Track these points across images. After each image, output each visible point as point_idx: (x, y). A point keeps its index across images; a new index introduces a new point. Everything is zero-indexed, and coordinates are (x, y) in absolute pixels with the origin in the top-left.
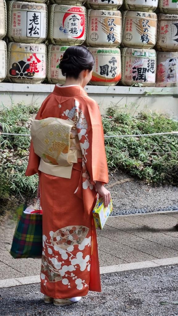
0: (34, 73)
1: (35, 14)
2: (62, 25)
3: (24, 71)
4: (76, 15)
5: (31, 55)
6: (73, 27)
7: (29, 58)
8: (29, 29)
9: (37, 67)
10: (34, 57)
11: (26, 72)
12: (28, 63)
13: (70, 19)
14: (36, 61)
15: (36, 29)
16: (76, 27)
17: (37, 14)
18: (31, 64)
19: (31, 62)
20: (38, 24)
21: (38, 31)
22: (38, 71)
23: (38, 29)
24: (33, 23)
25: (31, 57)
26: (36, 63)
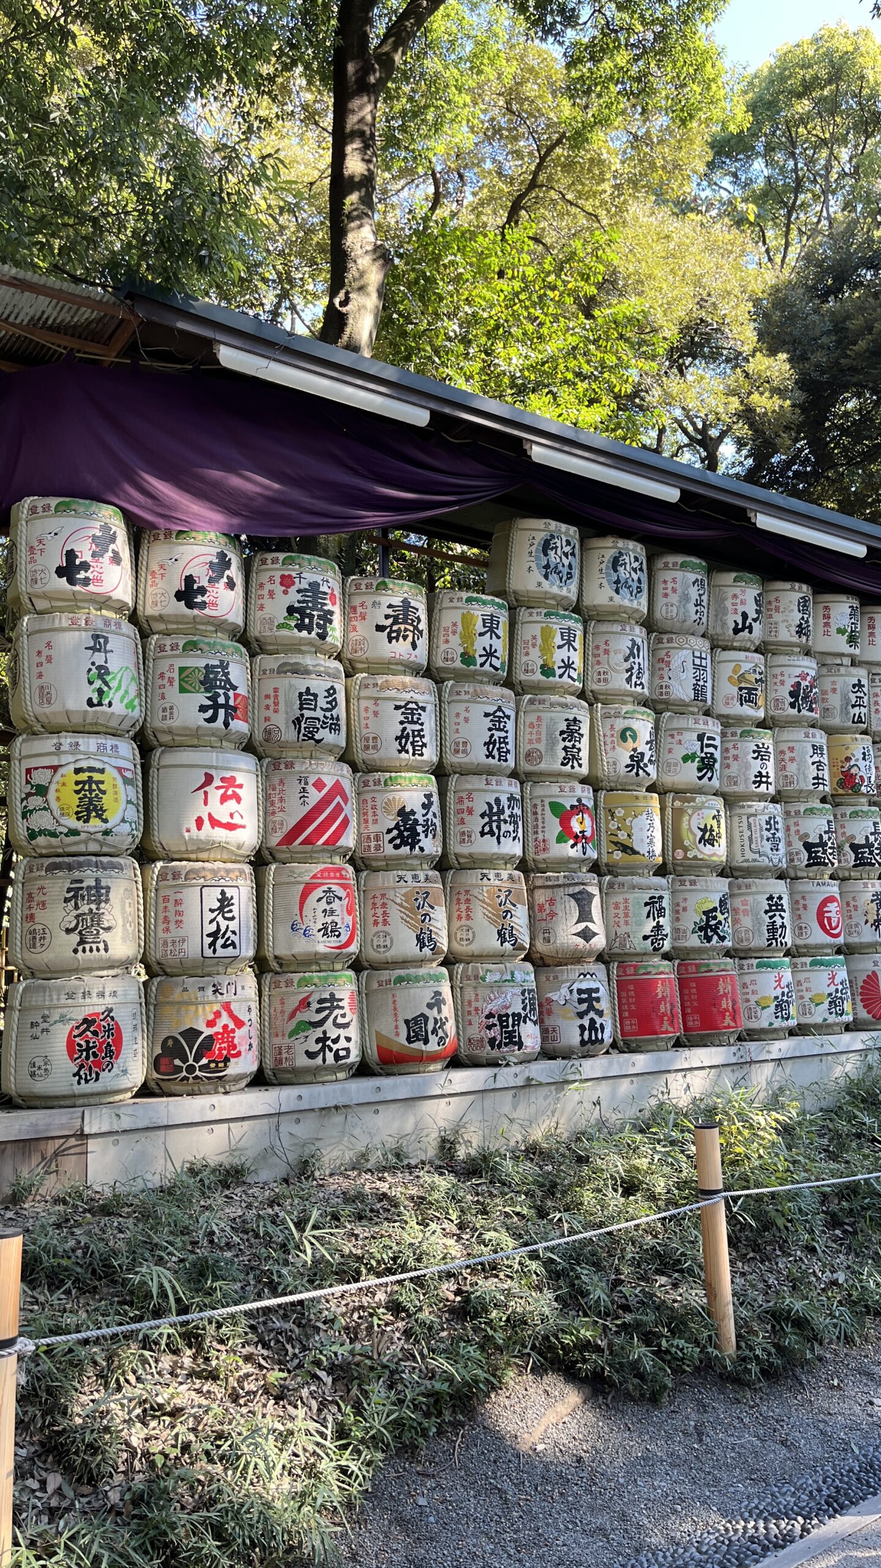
0: (226, 1060)
1: (223, 893)
2: (298, 918)
3: (197, 1060)
4: (334, 888)
5: (217, 1007)
6: (329, 919)
7: (211, 1017)
8: (209, 935)
9: (236, 1041)
10: (224, 1014)
11: (204, 1061)
12: (207, 1032)
13: (319, 900)
14: (232, 1026)
15: (229, 934)
16: (336, 919)
17: (229, 893)
18: (217, 1033)
19: (218, 1028)
20: (233, 918)
21: (233, 937)
22: (239, 1054)
23: (234, 932)
24: (220, 918)
25: (218, 1014)
26: (233, 1031)
